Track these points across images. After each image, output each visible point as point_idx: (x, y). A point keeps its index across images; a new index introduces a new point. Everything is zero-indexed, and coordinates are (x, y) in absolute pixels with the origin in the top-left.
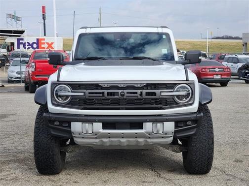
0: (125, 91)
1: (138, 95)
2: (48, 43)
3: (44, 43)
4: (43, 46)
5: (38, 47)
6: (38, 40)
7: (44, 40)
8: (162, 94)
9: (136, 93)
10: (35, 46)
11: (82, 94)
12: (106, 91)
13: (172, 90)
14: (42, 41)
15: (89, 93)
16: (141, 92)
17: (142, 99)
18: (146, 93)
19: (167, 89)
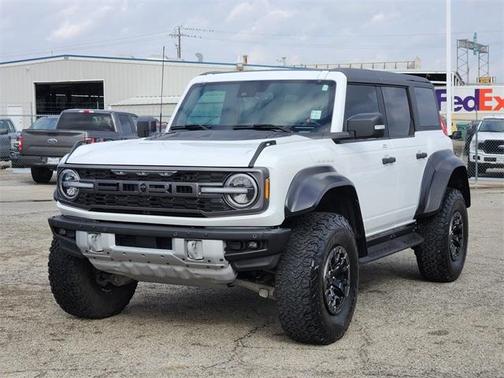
0: (148, 183)
1: (165, 190)
2: (498, 99)
3: (490, 99)
4: (487, 104)
5: (477, 107)
6: (477, 91)
7: (490, 91)
8: (204, 190)
9: (162, 187)
10: (471, 104)
11: (91, 186)
12: (121, 182)
13: (221, 184)
14: (487, 95)
15: (100, 184)
16: (170, 186)
17: (171, 198)
18: (178, 187)
19: (212, 182)
